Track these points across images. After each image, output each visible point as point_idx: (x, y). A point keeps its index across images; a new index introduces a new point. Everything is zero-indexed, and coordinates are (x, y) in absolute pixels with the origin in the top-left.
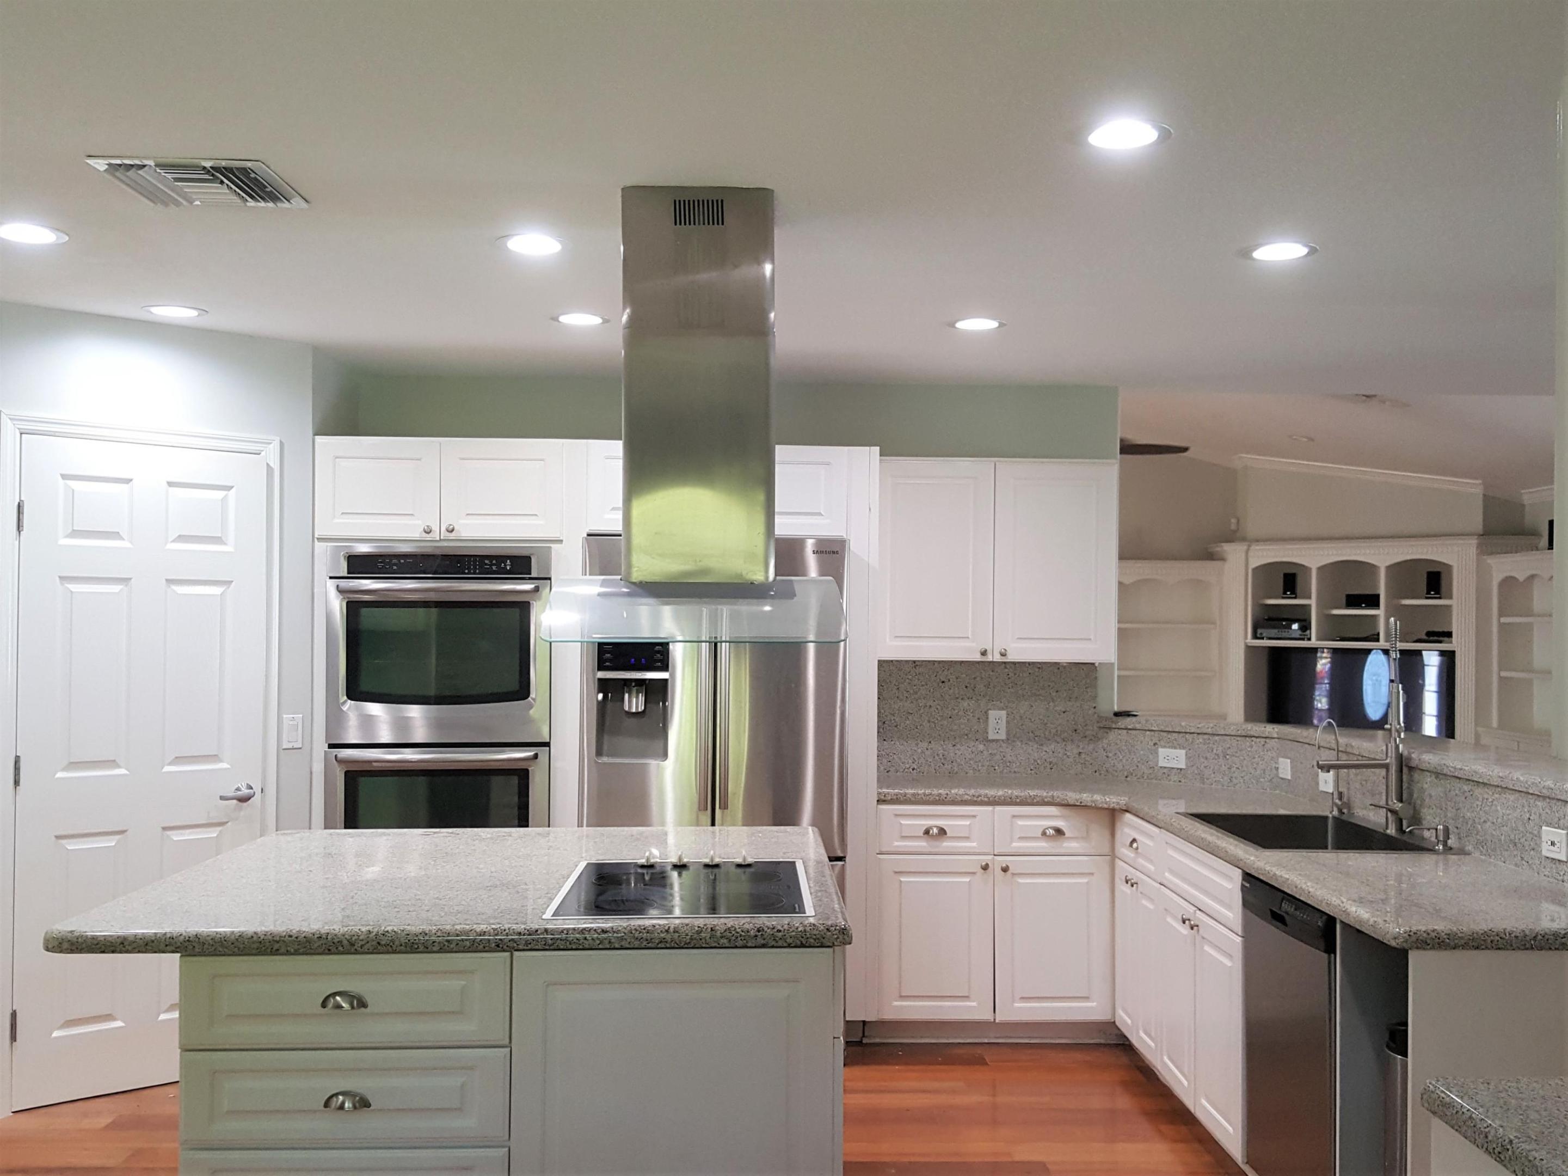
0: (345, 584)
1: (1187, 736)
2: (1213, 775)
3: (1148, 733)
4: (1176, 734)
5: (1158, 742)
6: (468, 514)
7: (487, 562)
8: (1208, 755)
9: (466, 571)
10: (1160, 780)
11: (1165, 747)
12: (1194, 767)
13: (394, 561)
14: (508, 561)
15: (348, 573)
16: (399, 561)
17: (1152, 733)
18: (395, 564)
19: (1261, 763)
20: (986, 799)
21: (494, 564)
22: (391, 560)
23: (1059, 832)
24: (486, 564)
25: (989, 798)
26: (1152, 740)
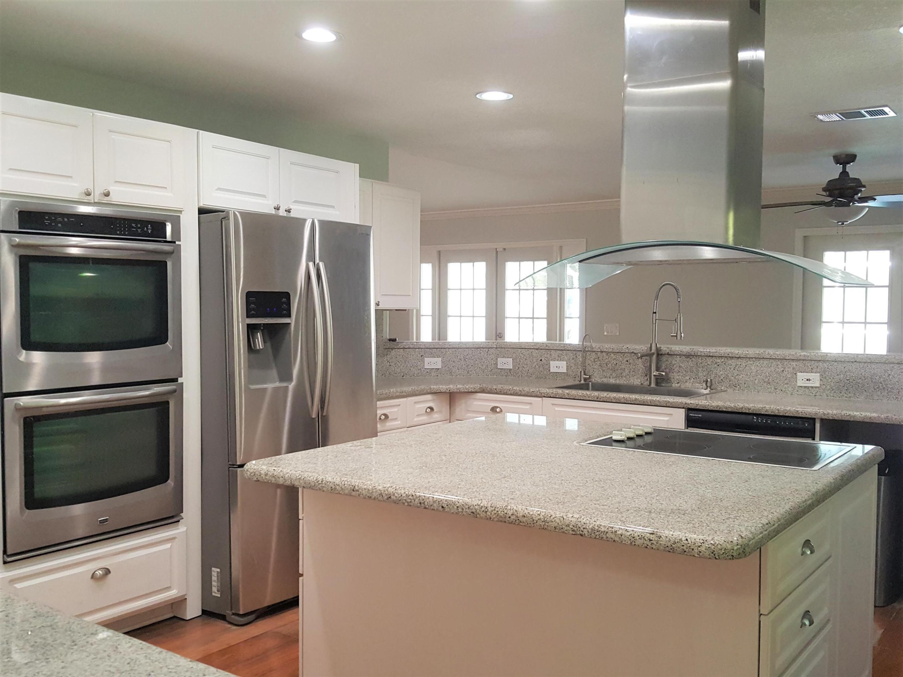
0: (17, 239)
1: (442, 350)
2: (457, 371)
3: (417, 349)
4: (435, 349)
5: (424, 354)
6: (116, 182)
7: (134, 225)
8: (455, 359)
9: (118, 232)
10: (425, 376)
11: (428, 357)
12: (447, 367)
13: (60, 219)
14: (149, 226)
15: (19, 228)
16: (64, 220)
17: (420, 350)
18: (60, 222)
19: (486, 362)
20: (405, 394)
21: (139, 228)
22: (56, 219)
23: (432, 409)
24: (134, 228)
25: (406, 393)
26: (420, 354)
